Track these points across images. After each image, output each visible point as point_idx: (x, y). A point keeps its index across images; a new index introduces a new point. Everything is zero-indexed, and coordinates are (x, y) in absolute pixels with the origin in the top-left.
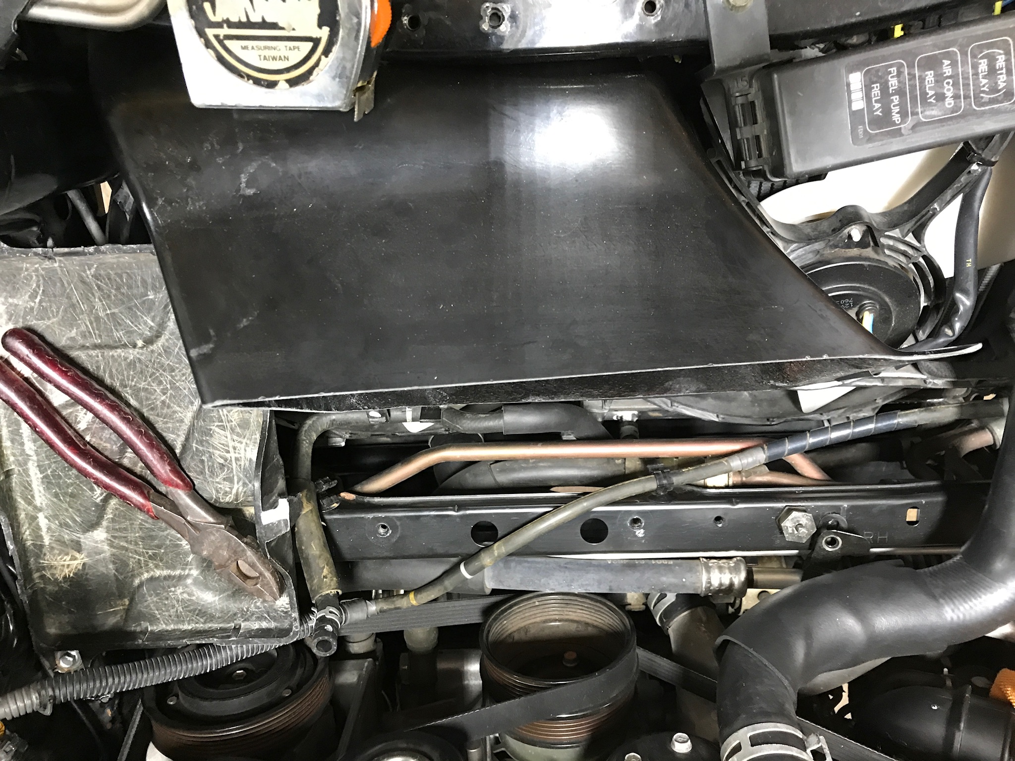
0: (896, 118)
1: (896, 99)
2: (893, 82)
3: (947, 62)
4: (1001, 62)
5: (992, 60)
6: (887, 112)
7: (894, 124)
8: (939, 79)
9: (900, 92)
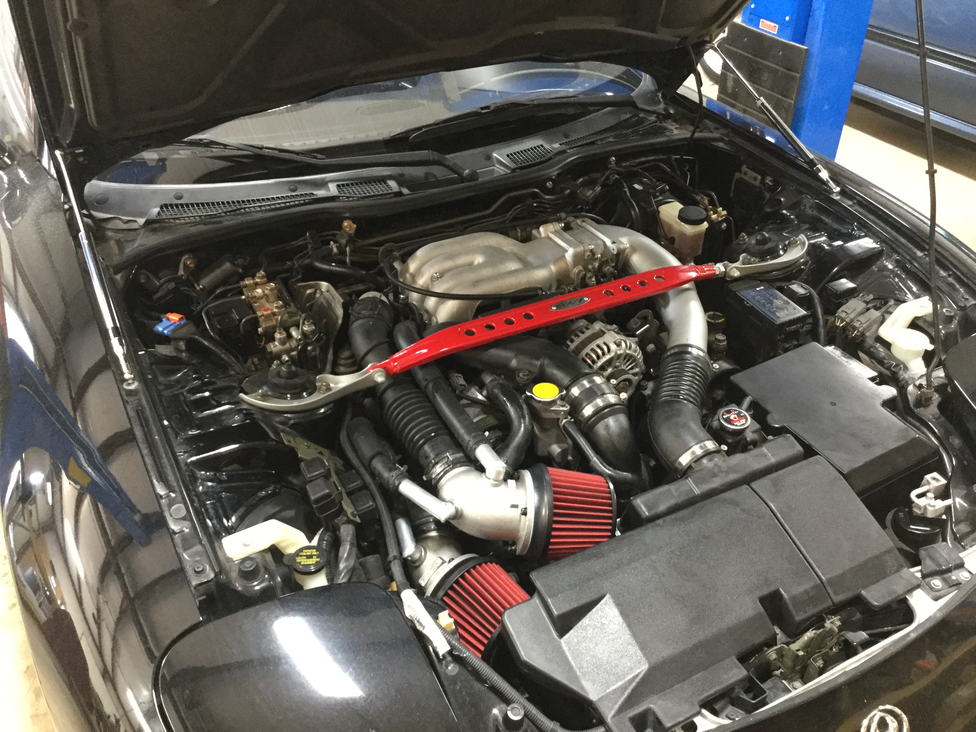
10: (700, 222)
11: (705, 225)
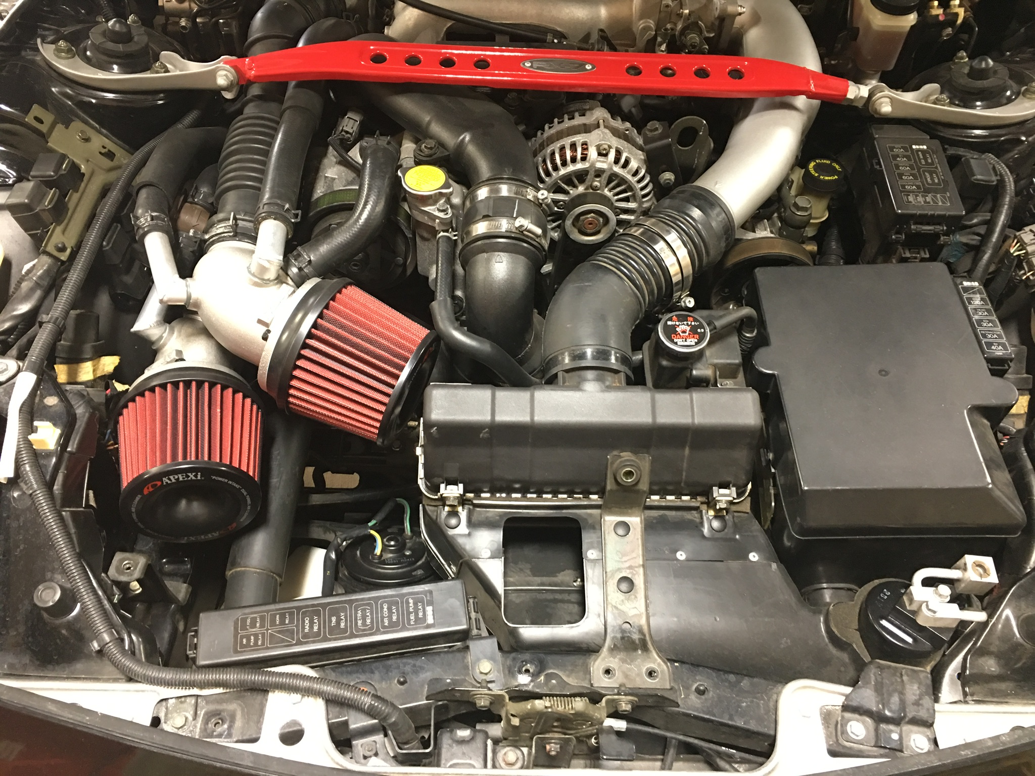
0: (411, 601)
1: (411, 610)
2: (412, 617)
3: (386, 624)
4: (360, 622)
5: (364, 624)
6: (415, 604)
7: (412, 598)
8: (390, 617)
9: (409, 613)
10: (905, 11)
11: (912, 19)
